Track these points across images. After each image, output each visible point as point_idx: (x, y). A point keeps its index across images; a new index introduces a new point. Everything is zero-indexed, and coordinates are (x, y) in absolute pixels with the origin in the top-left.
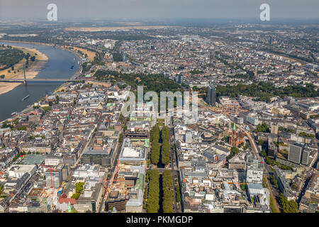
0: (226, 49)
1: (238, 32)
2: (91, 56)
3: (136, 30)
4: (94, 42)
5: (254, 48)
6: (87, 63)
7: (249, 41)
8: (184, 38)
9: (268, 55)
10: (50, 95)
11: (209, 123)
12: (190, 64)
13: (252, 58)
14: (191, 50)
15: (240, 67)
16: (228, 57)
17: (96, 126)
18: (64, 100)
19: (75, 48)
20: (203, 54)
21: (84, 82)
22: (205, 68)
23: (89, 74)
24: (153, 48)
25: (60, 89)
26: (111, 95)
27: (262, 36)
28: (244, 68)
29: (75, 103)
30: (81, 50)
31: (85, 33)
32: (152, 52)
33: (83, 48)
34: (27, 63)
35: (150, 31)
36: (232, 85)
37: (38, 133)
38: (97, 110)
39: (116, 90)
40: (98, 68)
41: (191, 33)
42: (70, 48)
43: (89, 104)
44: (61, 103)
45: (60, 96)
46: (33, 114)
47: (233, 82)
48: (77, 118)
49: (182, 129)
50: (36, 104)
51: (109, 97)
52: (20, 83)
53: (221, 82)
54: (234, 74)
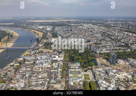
0: (108, 31)
1: (110, 23)
2: (41, 34)
3: (61, 21)
4: (41, 27)
5: (121, 30)
6: (39, 38)
7: (118, 27)
8: (85, 25)
9: (131, 34)
10: (20, 58)
11: (118, 78)
12: (93, 39)
13: (123, 36)
14: (90, 31)
15: (119, 41)
16: (110, 35)
17: (48, 79)
18: (28, 61)
19: (32, 30)
20: (97, 33)
21: (38, 49)
22: (101, 41)
23: (40, 44)
24: (71, 30)
25: (25, 54)
26: (54, 57)
27: (122, 24)
28: (122, 41)
29: (34, 63)
30: (36, 31)
31: (37, 23)
32: (71, 32)
33: (36, 30)
34: (8, 38)
35: (68, 22)
36: (120, 51)
37: (13, 85)
38: (48, 68)
39: (56, 55)
40: (45, 41)
41: (87, 23)
42: (30, 30)
43: (42, 64)
44: (26, 62)
45: (26, 58)
46: (10, 71)
47: (119, 49)
48: (36, 74)
49: (103, 83)
50: (12, 64)
51: (53, 59)
52: (4, 50)
53: (113, 50)
54: (118, 45)
